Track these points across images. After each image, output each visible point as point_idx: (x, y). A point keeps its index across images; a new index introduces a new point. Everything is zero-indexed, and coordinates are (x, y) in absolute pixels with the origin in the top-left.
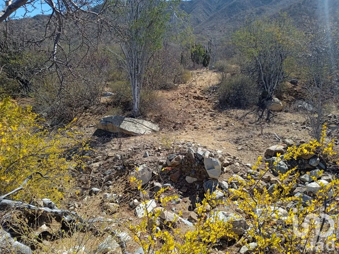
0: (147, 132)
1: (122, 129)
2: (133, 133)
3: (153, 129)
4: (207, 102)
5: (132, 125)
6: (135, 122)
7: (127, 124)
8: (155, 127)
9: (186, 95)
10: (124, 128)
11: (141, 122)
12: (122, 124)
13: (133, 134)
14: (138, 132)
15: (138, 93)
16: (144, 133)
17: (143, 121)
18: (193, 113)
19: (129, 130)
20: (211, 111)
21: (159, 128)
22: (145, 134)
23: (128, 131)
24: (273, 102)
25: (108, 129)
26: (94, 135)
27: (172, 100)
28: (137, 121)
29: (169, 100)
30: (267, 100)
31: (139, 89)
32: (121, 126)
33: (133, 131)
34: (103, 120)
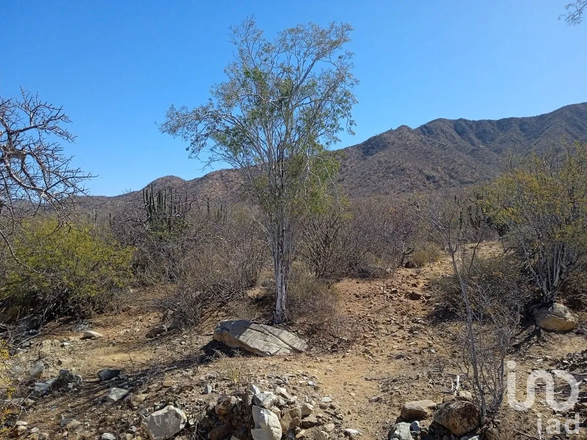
0: (281, 351)
1: (242, 343)
2: (258, 350)
3: (295, 346)
4: (424, 304)
5: (259, 337)
6: (267, 332)
7: (251, 334)
8: (299, 344)
9: (393, 290)
10: (244, 341)
11: (276, 334)
12: (244, 334)
13: (257, 353)
14: (266, 349)
15: (282, 284)
16: (277, 352)
17: (282, 332)
18: (383, 323)
19: (252, 346)
20: (418, 323)
21: (306, 346)
22: (278, 354)
23: (250, 347)
24: (549, 313)
25: (225, 342)
26: (201, 349)
27: (364, 297)
28: (271, 331)
29: (357, 296)
30: (539, 308)
31: (284, 277)
32: (241, 338)
33: (257, 347)
34: (219, 325)
